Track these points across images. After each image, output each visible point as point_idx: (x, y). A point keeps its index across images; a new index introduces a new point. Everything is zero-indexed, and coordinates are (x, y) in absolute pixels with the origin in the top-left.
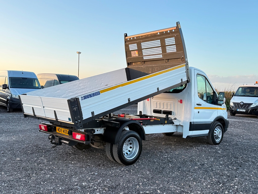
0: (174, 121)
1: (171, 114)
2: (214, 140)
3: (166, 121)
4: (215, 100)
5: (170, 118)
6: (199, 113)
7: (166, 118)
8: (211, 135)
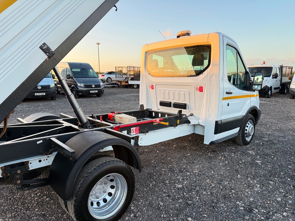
0: (190, 119)
1: (185, 108)
2: (244, 140)
3: (178, 121)
4: (248, 84)
5: (184, 115)
6: (228, 105)
7: (178, 117)
8: (241, 134)
